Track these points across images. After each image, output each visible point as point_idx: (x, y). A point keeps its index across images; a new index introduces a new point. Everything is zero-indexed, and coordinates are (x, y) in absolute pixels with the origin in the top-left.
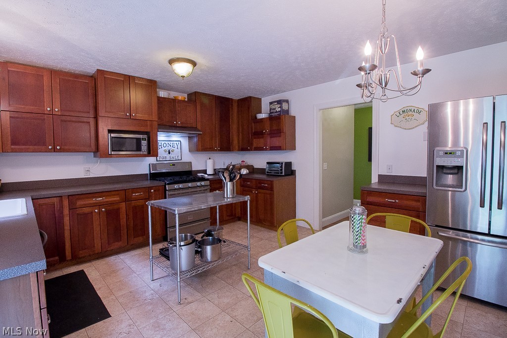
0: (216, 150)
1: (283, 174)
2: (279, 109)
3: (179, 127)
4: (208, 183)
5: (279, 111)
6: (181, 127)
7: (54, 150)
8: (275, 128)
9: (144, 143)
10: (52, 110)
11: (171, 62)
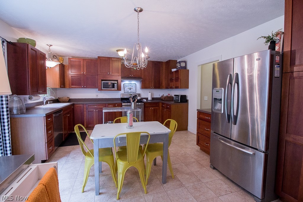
0: (152, 88)
1: (179, 101)
2: (179, 66)
3: (132, 77)
4: (143, 104)
5: (179, 68)
6: (134, 77)
7: (84, 88)
8: (177, 76)
9: (116, 85)
10: (83, 73)
11: (117, 51)
